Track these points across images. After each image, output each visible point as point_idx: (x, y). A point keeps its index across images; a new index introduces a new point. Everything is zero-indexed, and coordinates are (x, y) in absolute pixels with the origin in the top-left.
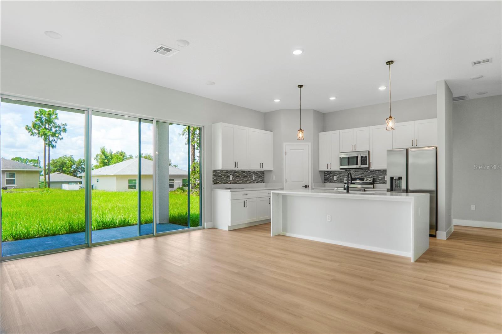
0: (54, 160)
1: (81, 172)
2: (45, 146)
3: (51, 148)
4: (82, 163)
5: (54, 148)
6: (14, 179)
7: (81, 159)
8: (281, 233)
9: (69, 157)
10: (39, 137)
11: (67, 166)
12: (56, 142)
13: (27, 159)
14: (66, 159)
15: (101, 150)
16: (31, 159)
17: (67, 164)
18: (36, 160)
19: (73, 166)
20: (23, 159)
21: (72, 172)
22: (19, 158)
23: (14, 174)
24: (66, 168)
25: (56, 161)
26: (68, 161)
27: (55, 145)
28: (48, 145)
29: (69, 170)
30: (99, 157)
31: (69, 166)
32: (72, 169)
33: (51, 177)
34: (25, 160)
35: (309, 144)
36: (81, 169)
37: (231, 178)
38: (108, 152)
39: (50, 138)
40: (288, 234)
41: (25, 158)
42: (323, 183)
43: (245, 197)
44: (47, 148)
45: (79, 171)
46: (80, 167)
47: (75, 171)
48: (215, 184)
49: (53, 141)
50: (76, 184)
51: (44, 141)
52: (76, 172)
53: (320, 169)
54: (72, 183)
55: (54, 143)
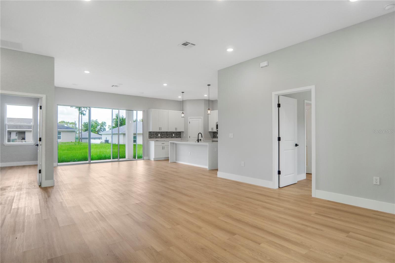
0: (85, 123)
1: (103, 131)
2: (79, 114)
3: (83, 115)
4: (103, 125)
5: (85, 115)
6: (60, 136)
7: (103, 122)
8: (175, 161)
9: (95, 121)
10: (75, 108)
11: (94, 127)
12: (86, 112)
13: (68, 123)
14: (93, 122)
15: (116, 115)
16: (71, 122)
17: (94, 126)
18: (74, 123)
19: (98, 127)
20: (66, 122)
21: (97, 131)
22: (63, 121)
23: (60, 133)
24: (93, 128)
25: (87, 124)
26: (94, 124)
27: (85, 114)
28: (81, 113)
29: (95, 130)
30: (115, 121)
31: (95, 127)
32: (97, 129)
33: (82, 135)
34: (67, 123)
35: (202, 117)
36: (103, 129)
37: (159, 135)
38: (121, 117)
39: (82, 109)
40: (177, 162)
41: (67, 122)
42: (212, 138)
43: (163, 145)
44: (80, 115)
45: (102, 131)
46: (102, 127)
47: (98, 131)
48: (150, 138)
49: (84, 111)
50: (99, 140)
51: (78, 111)
52: (100, 131)
53: (209, 131)
54: (97, 139)
55: (84, 112)
